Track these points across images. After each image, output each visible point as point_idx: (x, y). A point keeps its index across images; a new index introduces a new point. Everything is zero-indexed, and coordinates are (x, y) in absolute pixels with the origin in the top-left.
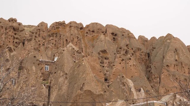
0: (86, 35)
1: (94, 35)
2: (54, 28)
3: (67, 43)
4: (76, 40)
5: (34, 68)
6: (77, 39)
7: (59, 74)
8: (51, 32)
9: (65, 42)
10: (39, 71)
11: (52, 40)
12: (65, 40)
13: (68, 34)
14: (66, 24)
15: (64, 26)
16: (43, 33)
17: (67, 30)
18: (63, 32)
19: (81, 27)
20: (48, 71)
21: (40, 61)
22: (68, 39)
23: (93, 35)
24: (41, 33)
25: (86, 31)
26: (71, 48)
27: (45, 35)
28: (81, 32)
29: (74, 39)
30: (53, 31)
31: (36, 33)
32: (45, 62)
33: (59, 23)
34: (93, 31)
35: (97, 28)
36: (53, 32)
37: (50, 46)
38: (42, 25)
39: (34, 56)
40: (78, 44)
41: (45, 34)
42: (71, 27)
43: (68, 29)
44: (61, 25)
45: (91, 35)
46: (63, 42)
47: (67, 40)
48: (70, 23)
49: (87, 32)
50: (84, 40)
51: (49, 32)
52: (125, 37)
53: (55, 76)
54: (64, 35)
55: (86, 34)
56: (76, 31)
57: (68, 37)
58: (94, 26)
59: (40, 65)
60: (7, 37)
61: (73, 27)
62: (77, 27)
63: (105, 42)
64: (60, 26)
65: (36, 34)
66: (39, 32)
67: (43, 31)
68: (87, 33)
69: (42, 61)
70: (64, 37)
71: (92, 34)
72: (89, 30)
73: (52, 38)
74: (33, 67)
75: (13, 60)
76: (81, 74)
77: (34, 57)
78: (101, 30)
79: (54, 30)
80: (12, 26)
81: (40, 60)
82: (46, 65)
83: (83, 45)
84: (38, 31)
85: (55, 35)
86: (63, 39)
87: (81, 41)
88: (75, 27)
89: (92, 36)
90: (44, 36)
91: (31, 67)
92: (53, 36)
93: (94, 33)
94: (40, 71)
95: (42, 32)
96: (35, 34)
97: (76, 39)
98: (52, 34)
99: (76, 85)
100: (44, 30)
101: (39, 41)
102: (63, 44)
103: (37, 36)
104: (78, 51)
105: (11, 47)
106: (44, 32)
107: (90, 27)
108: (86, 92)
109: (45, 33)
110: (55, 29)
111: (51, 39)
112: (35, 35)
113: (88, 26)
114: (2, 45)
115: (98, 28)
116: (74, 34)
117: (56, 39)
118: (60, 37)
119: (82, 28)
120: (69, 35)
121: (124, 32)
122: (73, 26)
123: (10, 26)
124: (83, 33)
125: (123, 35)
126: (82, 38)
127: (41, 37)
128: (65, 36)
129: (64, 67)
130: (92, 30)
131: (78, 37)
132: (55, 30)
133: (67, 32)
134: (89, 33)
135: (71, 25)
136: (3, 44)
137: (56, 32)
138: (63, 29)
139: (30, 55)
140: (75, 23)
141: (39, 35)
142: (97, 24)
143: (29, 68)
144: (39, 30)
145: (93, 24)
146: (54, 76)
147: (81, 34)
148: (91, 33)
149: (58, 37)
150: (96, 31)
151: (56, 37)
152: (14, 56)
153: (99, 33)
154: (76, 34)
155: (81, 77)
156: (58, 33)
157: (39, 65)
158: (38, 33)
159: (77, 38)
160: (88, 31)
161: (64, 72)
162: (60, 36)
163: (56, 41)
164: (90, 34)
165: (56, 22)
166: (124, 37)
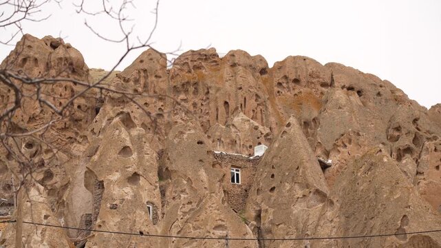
0: (278, 92)
1: (301, 92)
2: (186, 68)
3: (227, 113)
4: (252, 103)
5: (203, 174)
6: (256, 100)
7: (287, 194)
8: (179, 79)
9: (222, 109)
10: (218, 185)
11: (183, 103)
12: (223, 103)
13: (228, 87)
14: (220, 56)
15: (215, 61)
16: (158, 82)
17: (225, 76)
18: (214, 79)
19: (261, 66)
20: (240, 186)
21: (216, 156)
22: (229, 99)
23: (296, 91)
24: (152, 82)
25: (276, 80)
26: (247, 127)
27: (162, 87)
28: (265, 82)
29: (247, 100)
30: (186, 77)
31: (137, 81)
32: (231, 158)
33: (200, 54)
34: (296, 81)
35: (307, 72)
36: (186, 80)
37: (177, 118)
38: (151, 59)
39: (197, 140)
40: (259, 115)
41: (163, 85)
42: (234, 65)
43: (226, 71)
44: (206, 59)
45: (292, 91)
46: (217, 109)
47: (226, 103)
48: (232, 54)
49: (280, 81)
50: (273, 105)
51: (172, 78)
52: (386, 99)
53: (273, 198)
54: (218, 90)
55: (276, 89)
56: (251, 79)
57: (230, 95)
58: (297, 66)
59: (217, 166)
60: (53, 90)
61: (240, 68)
62: (251, 66)
63: (352, 111)
64: (203, 63)
65: (135, 84)
66: (146, 77)
67: (156, 76)
68: (280, 84)
69: (221, 156)
70: (218, 95)
71: (294, 89)
72: (286, 77)
73: (182, 96)
74: (200, 173)
75: (140, 150)
76: (386, 189)
77: (198, 143)
78: (318, 77)
79: (187, 74)
80: (66, 59)
81: (216, 152)
82: (233, 166)
83: (273, 119)
84: (142, 74)
85: (192, 89)
86: (216, 100)
87: (267, 107)
88: (245, 67)
89: (295, 95)
90: (162, 89)
91: (196, 171)
92: (186, 91)
93: (297, 86)
94: (220, 186)
95: (154, 78)
96: (132, 83)
97: (254, 100)
98: (183, 85)
99: (377, 222)
100: (160, 73)
101: (146, 104)
102: (216, 113)
103: (140, 90)
104: (267, 135)
105: (128, 114)
106: (160, 80)
107: (287, 69)
108: (415, 242)
109: (163, 81)
110: (190, 72)
111: (182, 100)
112: (133, 88)
113: (280, 66)
114: (37, 114)
115: (310, 71)
116: (245, 87)
117: (196, 100)
118: (208, 92)
119: (264, 71)
120: (234, 89)
121: (381, 86)
122: (241, 63)
123: (61, 59)
124: (268, 84)
125: (379, 94)
126: (268, 99)
127: (151, 93)
128: (222, 91)
129: (303, 172)
130: (292, 77)
131: (257, 95)
132: (190, 74)
133: (227, 81)
134: (284, 85)
135: (236, 62)
136: (42, 111)
137: (196, 81)
138: (211, 70)
139: (185, 136)
140: (246, 54)
141: (145, 86)
142: (307, 61)
143: (190, 174)
144: (145, 71)
145: (295, 59)
146: (269, 199)
147: (263, 87)
148: (291, 85)
149: (202, 95)
150: (303, 81)
151: (196, 92)
152: (144, 139)
153: (313, 85)
154: (250, 87)
155: (388, 199)
156: (200, 84)
157: (213, 165)
158: (142, 81)
159: (255, 97)
160: (284, 80)
161: (308, 186)
162: (206, 91)
163: (195, 105)
164: (288, 87)
165: (193, 51)
166: (383, 100)
